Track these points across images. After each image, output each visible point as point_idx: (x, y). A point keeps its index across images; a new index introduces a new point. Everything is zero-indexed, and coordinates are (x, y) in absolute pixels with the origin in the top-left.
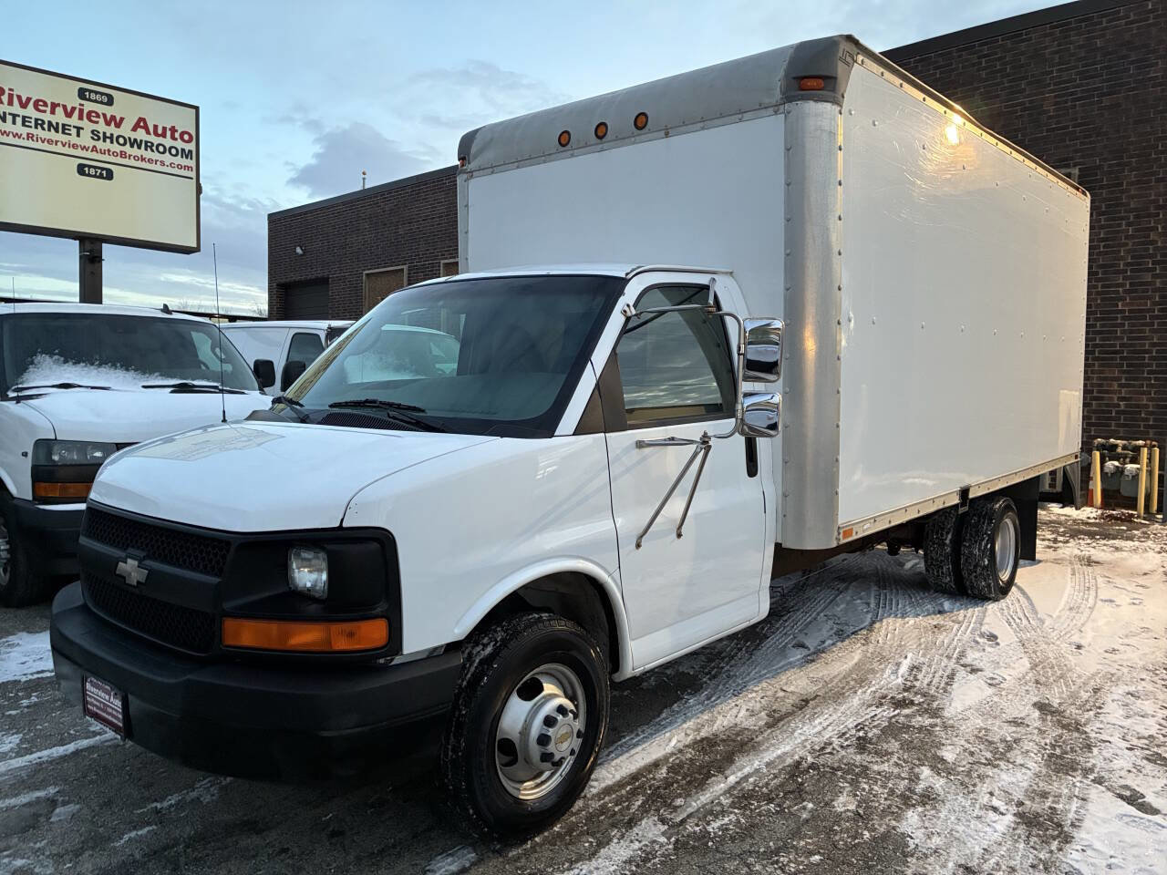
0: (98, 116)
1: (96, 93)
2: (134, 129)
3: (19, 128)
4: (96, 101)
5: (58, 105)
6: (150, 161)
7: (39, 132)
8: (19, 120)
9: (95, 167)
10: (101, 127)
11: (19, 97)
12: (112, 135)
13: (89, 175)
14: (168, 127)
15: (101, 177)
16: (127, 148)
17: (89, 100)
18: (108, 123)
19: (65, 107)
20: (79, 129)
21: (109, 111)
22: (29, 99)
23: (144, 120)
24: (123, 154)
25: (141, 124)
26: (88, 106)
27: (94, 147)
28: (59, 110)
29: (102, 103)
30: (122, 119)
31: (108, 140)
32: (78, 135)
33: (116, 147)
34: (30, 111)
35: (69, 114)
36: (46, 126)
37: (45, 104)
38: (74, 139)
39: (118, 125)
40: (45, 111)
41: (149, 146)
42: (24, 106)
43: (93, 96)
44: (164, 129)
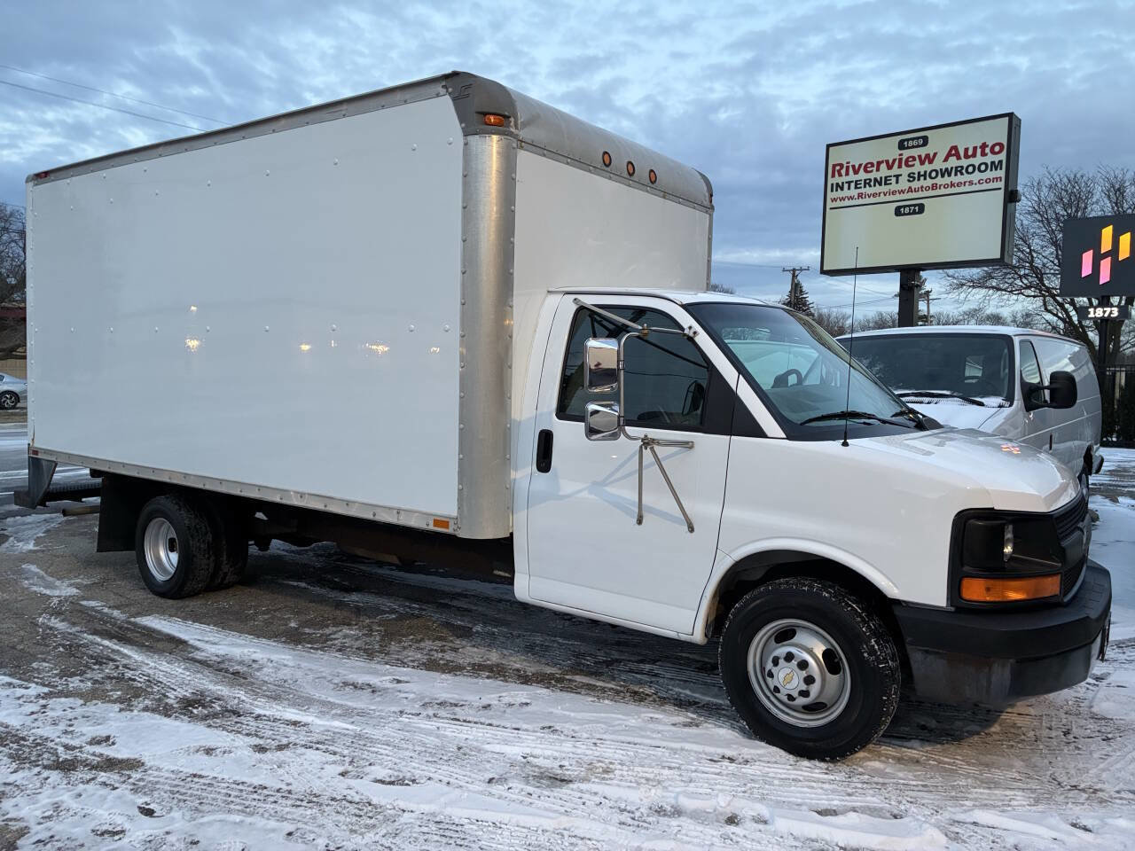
0: (914, 159)
1: (913, 139)
2: (946, 160)
3: (854, 192)
4: (913, 147)
5: (882, 162)
6: (959, 184)
7: (868, 190)
8: (853, 185)
9: (909, 206)
10: (918, 168)
11: (853, 166)
12: (925, 172)
13: (905, 214)
14: (979, 144)
15: (914, 213)
16: (939, 180)
17: (908, 148)
18: (922, 163)
19: (887, 162)
20: (897, 177)
21: (922, 151)
22: (860, 165)
23: (955, 148)
24: (934, 187)
25: (953, 152)
26: (906, 153)
27: (910, 188)
28: (883, 166)
29: (918, 146)
30: (935, 154)
31: (922, 178)
32: (897, 182)
33: (929, 182)
34: (862, 175)
35: (890, 167)
36: (872, 183)
37: (872, 165)
38: (894, 187)
39: (931, 162)
40: (872, 171)
41: (959, 170)
42: (856, 172)
43: (911, 143)
44: (975, 148)
